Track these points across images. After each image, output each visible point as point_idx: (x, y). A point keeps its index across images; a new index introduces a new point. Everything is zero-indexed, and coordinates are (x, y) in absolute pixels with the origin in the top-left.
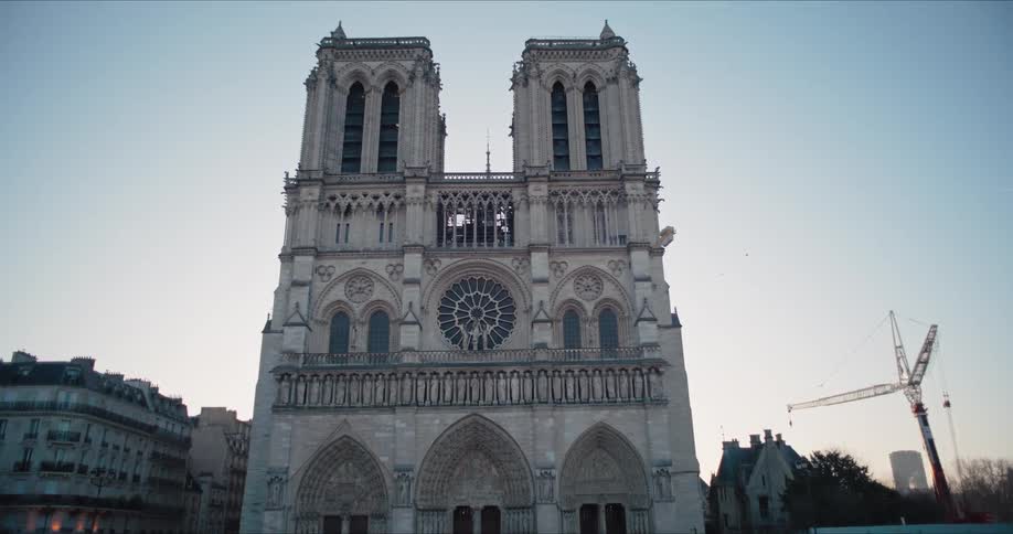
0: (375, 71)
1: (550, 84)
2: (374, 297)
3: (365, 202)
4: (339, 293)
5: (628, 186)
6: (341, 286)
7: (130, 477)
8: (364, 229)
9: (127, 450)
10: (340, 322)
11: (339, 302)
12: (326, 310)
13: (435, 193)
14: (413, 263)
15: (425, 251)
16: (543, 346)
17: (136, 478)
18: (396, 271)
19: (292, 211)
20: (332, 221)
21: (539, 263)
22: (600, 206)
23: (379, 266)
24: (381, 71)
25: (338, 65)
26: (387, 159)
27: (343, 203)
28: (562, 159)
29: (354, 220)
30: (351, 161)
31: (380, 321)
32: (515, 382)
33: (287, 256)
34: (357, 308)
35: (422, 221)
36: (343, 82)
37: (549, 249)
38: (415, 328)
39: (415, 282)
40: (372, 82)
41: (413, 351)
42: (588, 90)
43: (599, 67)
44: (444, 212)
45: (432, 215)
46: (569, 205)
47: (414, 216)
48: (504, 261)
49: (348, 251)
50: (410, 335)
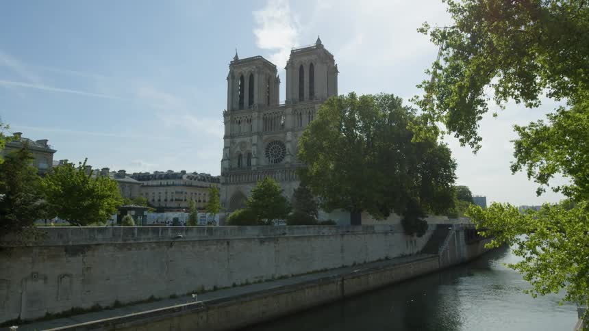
0: (246, 70)
1: (299, 67)
2: (248, 149)
3: (244, 119)
4: (238, 149)
5: (316, 106)
6: (238, 147)
7: (202, 201)
8: (245, 127)
9: (200, 194)
10: (240, 157)
11: (238, 152)
12: (236, 154)
13: (262, 114)
14: (255, 138)
15: (258, 133)
16: (287, 163)
17: (204, 201)
18: (251, 140)
19: (225, 123)
20: (236, 126)
21: (289, 136)
22: (309, 112)
23: (247, 139)
25: (235, 70)
26: (251, 102)
27: (238, 120)
28: (301, 95)
29: (242, 125)
30: (241, 103)
31: (249, 155)
32: (280, 174)
33: (225, 137)
34: (243, 153)
35: (257, 124)
36: (237, 76)
37: (292, 130)
38: (255, 159)
39: (254, 145)
40: (245, 75)
41: (254, 166)
42: (312, 66)
43: (313, 57)
44: (265, 120)
45: (261, 121)
46: (301, 114)
47: (255, 123)
48: (281, 135)
49: (240, 136)
50: (254, 162)
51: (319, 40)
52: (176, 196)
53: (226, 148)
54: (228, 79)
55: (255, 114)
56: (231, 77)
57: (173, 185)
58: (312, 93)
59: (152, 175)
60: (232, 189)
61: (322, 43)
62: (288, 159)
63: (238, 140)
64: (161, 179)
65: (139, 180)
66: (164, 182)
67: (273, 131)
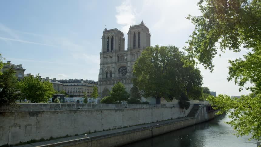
0: (110, 35)
1: (133, 34)
2: (110, 70)
3: (109, 56)
4: (106, 69)
5: (141, 50)
6: (107, 69)
7: (90, 92)
8: (109, 60)
9: (89, 89)
10: (107, 73)
12: (105, 72)
13: (117, 54)
14: (114, 65)
15: (115, 63)
16: (128, 76)
17: (91, 93)
18: (112, 66)
19: (101, 58)
20: (105, 59)
21: (129, 64)
22: (138, 54)
23: (110, 65)
24: (111, 35)
25: (105, 35)
26: (112, 49)
27: (106, 57)
28: (134, 46)
29: (108, 59)
30: (108, 49)
31: (111, 73)
32: (125, 81)
33: (101, 64)
34: (108, 71)
35: (115, 59)
36: (106, 37)
37: (130, 61)
38: (113, 74)
39: (113, 68)
40: (109, 37)
41: (113, 77)
42: (139, 33)
43: (140, 29)
44: (118, 57)
45: (116, 57)
46: (134, 54)
47: (114, 58)
48: (125, 64)
49: (107, 64)
50: (113, 75)
51: (142, 22)
52: (78, 90)
53: (101, 69)
54: (102, 38)
55: (114, 54)
56: (104, 38)
57: (77, 85)
58: (139, 45)
59: (68, 81)
60: (103, 87)
61: (144, 23)
62: (128, 74)
63: (106, 66)
64: (72, 82)
65: (62, 83)
66: (73, 84)
67: (122, 61)
